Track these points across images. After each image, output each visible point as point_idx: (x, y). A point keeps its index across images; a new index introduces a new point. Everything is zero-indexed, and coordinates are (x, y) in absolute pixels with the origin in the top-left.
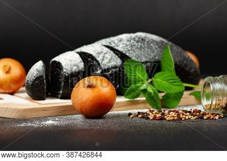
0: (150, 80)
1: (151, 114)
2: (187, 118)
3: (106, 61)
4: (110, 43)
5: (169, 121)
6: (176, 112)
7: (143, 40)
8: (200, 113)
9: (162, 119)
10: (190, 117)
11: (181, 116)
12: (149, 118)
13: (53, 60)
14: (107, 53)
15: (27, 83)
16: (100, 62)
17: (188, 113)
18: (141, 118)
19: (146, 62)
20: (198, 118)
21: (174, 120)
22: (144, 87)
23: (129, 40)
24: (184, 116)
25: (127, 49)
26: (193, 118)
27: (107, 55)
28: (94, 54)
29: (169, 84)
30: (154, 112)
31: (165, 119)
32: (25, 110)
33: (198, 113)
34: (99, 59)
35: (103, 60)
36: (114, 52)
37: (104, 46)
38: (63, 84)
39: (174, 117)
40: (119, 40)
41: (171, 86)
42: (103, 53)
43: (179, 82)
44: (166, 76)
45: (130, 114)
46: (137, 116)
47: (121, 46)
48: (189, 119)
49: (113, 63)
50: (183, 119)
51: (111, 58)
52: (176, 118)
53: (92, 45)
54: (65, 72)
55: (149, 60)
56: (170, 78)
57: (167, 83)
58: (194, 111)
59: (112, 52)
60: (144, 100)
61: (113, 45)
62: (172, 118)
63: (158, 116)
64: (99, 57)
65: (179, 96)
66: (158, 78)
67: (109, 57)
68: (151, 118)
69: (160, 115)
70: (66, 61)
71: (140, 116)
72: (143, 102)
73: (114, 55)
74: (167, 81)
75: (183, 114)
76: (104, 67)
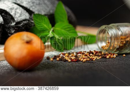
0: (52, 29)
1: (64, 56)
3: (18, 15)
14: (17, 9)
16: (14, 16)
22: (51, 34)
25: (30, 5)
26: (99, 58)
28: (8, 10)
30: (66, 55)
35: (15, 14)
37: (14, 3)
41: (68, 33)
42: (14, 9)
44: (64, 25)
45: (48, 58)
46: (55, 59)
47: (25, 3)
49: (23, 18)
50: (94, 60)
51: (21, 12)
52: (88, 59)
56: (66, 27)
57: (65, 31)
59: (21, 8)
61: (19, 2)
62: (85, 60)
64: (12, 12)
66: (58, 27)
67: (20, 12)
71: (58, 59)
73: (23, 10)
74: (65, 29)
76: (17, 20)
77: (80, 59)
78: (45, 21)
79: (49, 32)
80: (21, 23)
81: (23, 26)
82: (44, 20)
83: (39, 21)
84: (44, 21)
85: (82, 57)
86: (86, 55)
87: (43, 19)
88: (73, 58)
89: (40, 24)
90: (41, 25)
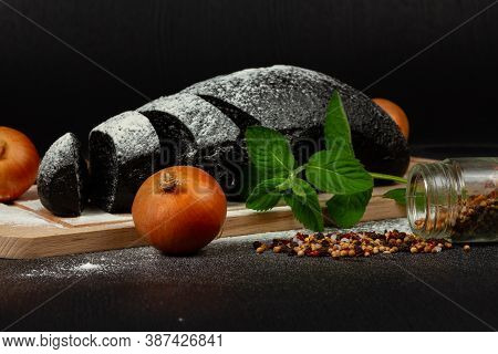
0: (301, 168)
1: (300, 242)
2: (375, 250)
3: (205, 131)
4: (215, 90)
5: (337, 258)
6: (353, 238)
7: (284, 80)
8: (402, 239)
9: (323, 253)
10: (382, 248)
11: (364, 247)
12: (295, 253)
13: (95, 129)
14: (208, 113)
15: (41, 181)
16: (194, 133)
17: (377, 241)
18: (280, 252)
19: (292, 130)
20: (399, 251)
21: (347, 256)
23: (256, 82)
24: (370, 247)
25: (251, 101)
26: (388, 251)
27: (209, 117)
28: (181, 117)
29: (342, 176)
30: (307, 239)
31: (330, 255)
32: (37, 241)
33: (399, 240)
34: (191, 126)
35: (200, 128)
36: (223, 111)
37: (203, 97)
38: (115, 181)
39: (347, 249)
40: (235, 82)
41: (345, 179)
42: (199, 114)
43: (360, 171)
45: (257, 244)
46: (272, 248)
47: (238, 96)
48: (380, 252)
49: (221, 136)
50: (367, 254)
51: (217, 123)
52: (352, 252)
53: (177, 95)
54: (120, 157)
55: (298, 126)
56: (341, 163)
58: (391, 237)
59: (219, 111)
60: (287, 212)
61: (221, 95)
62: (343, 252)
63: (314, 247)
64: (191, 122)
65: (362, 200)
66: (316, 163)
67: (213, 122)
68: (300, 253)
69: (318, 246)
70: (122, 133)
71: (277, 248)
72: (286, 216)
73: (223, 116)
75: (368, 243)
76: (202, 144)
77: (330, 250)
79: (287, 176)
80: (213, 153)
81: (218, 159)
90: (265, 158)
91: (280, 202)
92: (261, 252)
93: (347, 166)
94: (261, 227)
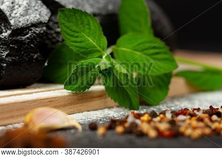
0: (109, 51)
1: (138, 121)
3: (18, 12)
19: (95, 15)
29: (148, 57)
30: (144, 118)
31: (184, 134)
35: (12, 8)
41: (152, 61)
43: (165, 53)
44: (140, 41)
49: (33, 17)
56: (148, 45)
57: (144, 56)
60: (102, 91)
65: (164, 81)
66: (124, 45)
67: (24, 3)
68: (152, 134)
71: (120, 129)
72: (101, 95)
74: (142, 50)
78: (89, 29)
79: (101, 57)
80: (27, 34)
81: (32, 40)
82: (89, 24)
83: (74, 28)
84: (87, 26)
85: (190, 124)
86: (200, 120)
87: (86, 22)
88: (163, 126)
89: (76, 35)
90: (78, 39)
91: (97, 81)
92: (104, 135)
93: (154, 48)
94: (78, 106)
